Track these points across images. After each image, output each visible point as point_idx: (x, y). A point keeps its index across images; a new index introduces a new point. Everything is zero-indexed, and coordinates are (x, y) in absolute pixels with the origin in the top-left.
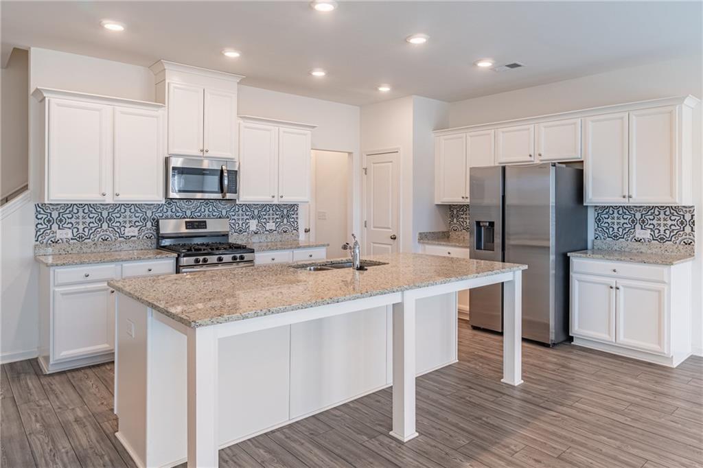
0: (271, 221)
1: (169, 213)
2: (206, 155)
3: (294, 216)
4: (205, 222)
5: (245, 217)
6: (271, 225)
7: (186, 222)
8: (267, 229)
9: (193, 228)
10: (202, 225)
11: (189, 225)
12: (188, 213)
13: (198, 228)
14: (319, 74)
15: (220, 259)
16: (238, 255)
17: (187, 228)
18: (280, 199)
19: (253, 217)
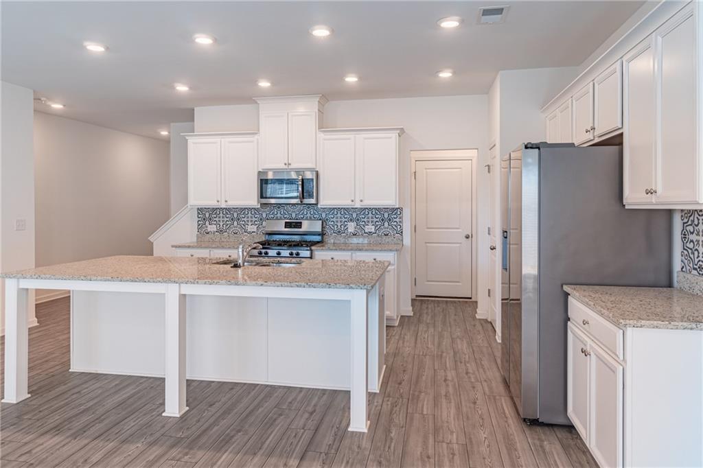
0: (370, 224)
1: (279, 215)
2: (290, 167)
3: (398, 220)
4: (301, 223)
5: (344, 220)
6: (370, 228)
7: (286, 223)
8: (366, 231)
9: (291, 227)
10: (299, 225)
11: (288, 225)
12: (294, 215)
13: (295, 227)
14: (351, 79)
15: (279, 254)
16: (294, 252)
17: (285, 227)
18: (362, 203)
19: (351, 220)
